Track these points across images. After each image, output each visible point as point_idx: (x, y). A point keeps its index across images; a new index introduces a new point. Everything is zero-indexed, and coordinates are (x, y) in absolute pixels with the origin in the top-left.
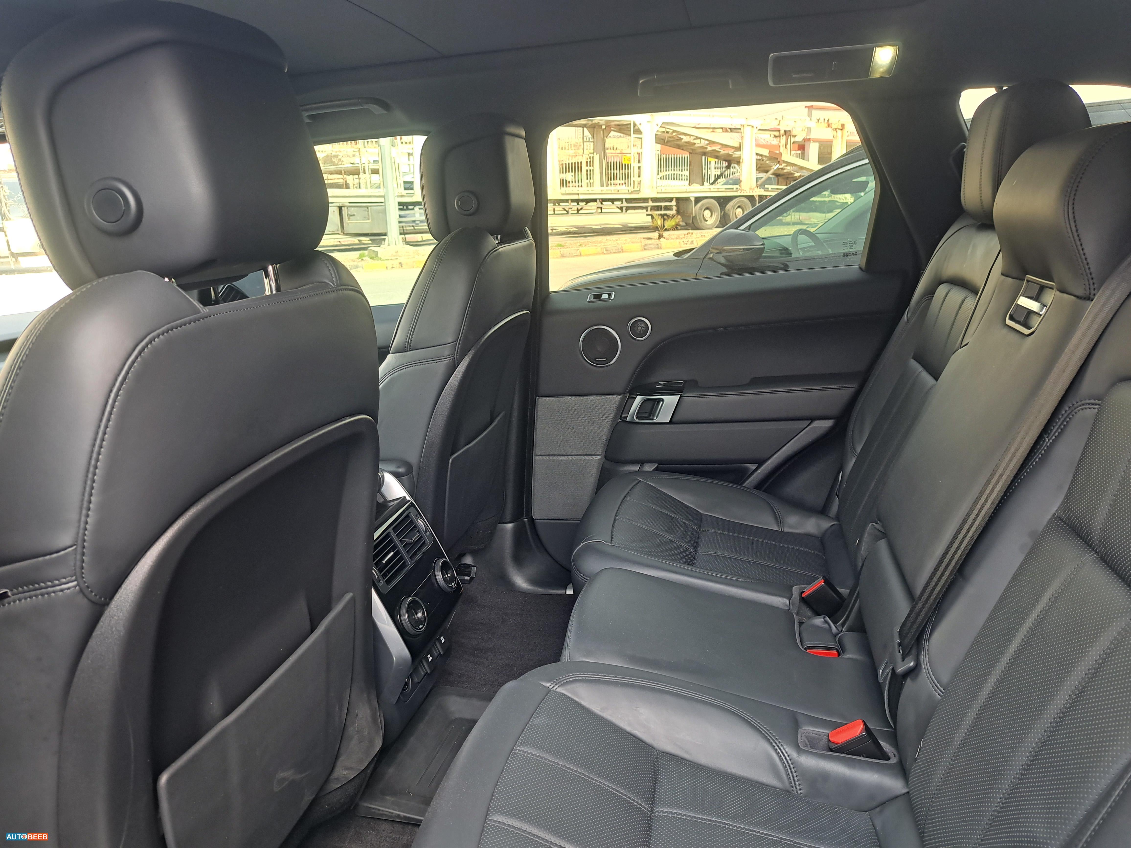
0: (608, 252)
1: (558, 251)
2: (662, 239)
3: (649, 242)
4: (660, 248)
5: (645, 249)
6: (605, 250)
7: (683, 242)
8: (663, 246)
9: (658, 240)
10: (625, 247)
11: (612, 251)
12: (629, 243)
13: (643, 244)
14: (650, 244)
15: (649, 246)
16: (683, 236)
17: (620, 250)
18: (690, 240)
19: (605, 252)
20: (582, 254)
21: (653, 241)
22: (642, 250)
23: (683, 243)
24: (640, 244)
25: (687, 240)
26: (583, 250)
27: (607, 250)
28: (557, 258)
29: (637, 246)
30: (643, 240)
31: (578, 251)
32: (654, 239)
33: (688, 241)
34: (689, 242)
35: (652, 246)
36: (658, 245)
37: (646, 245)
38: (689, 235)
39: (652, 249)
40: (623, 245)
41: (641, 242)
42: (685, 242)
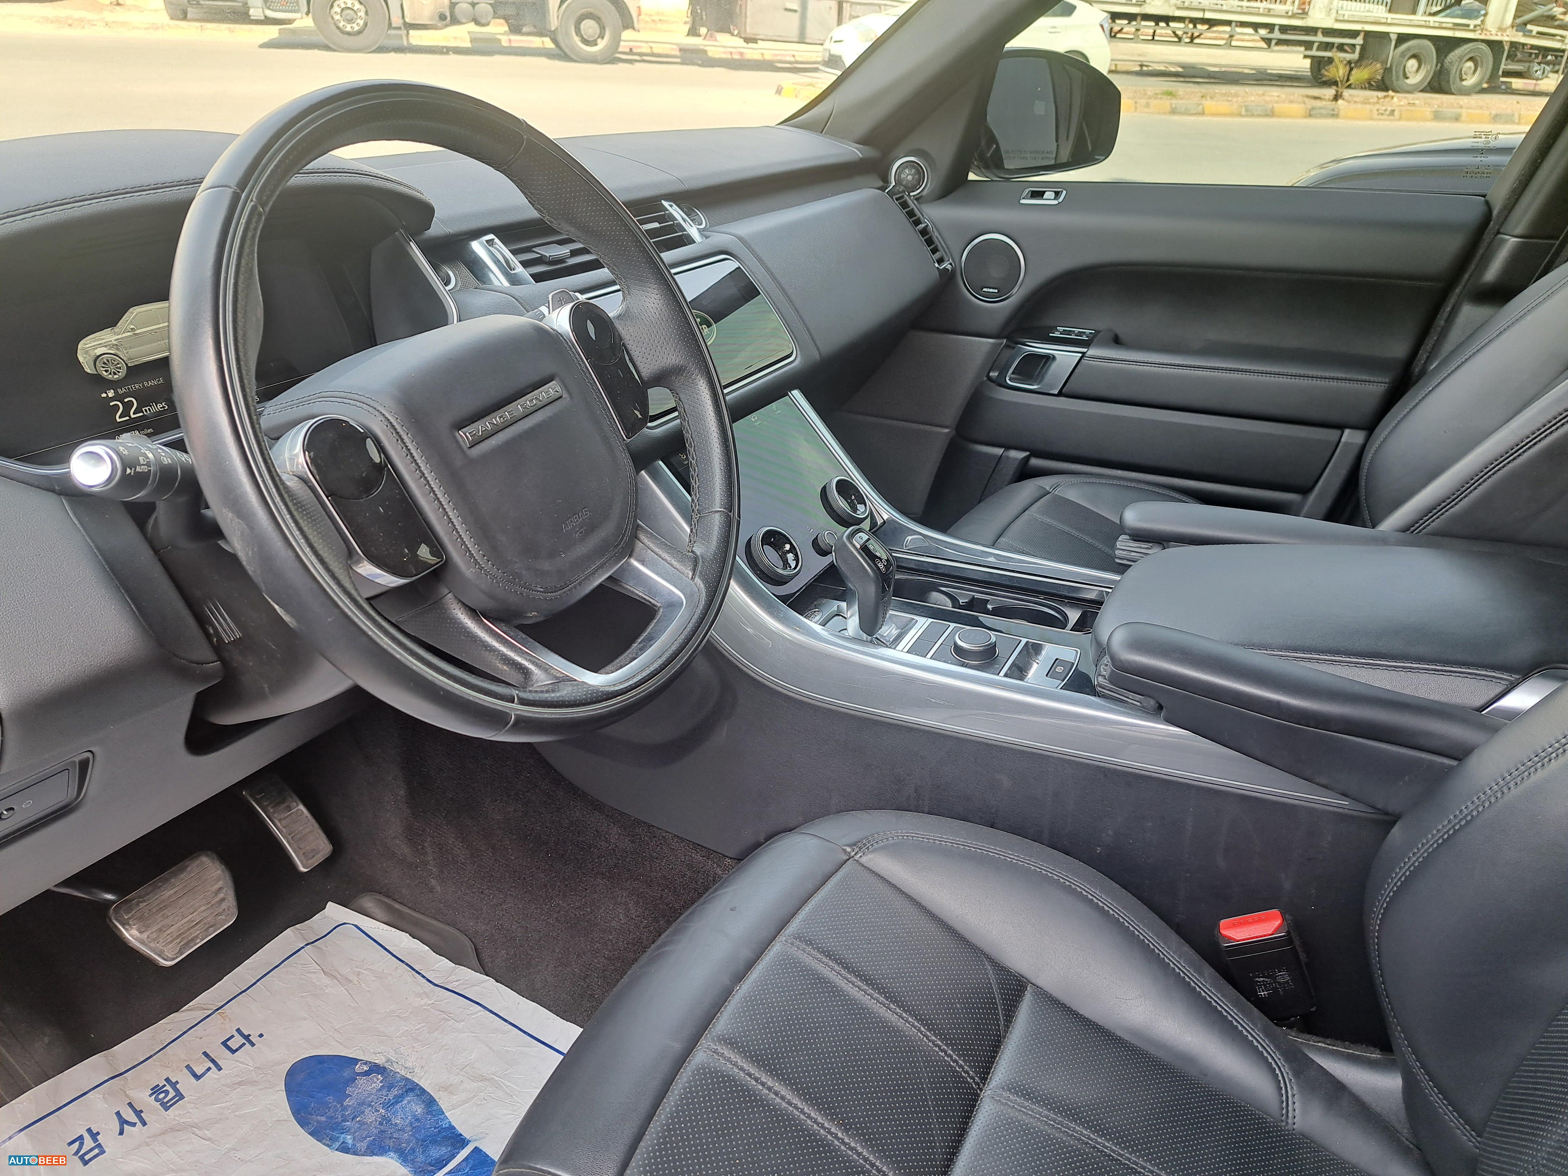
0: (1249, 112)
1: (1168, 103)
2: (1340, 102)
3: (1318, 103)
4: (1335, 116)
5: (1310, 116)
6: (1243, 110)
7: (1378, 110)
8: (1342, 113)
9: (1334, 103)
10: (1278, 107)
11: (1255, 113)
12: (1284, 102)
13: (1309, 107)
14: (1320, 108)
15: (1318, 111)
16: (1375, 100)
17: (1269, 112)
18: (1389, 109)
19: (1243, 112)
20: (1206, 111)
21: (1324, 103)
22: (1305, 117)
23: (1376, 113)
24: (1302, 106)
25: (1384, 108)
26: (1209, 104)
27: (1247, 110)
28: (1165, 114)
29: (1298, 108)
30: (1307, 100)
31: (1201, 107)
32: (1325, 99)
33: (1386, 110)
34: (1387, 113)
35: (1323, 111)
36: (1333, 110)
37: (1313, 108)
38: (1388, 99)
39: (1323, 116)
40: (1275, 105)
41: (1304, 103)
42: (1380, 111)
